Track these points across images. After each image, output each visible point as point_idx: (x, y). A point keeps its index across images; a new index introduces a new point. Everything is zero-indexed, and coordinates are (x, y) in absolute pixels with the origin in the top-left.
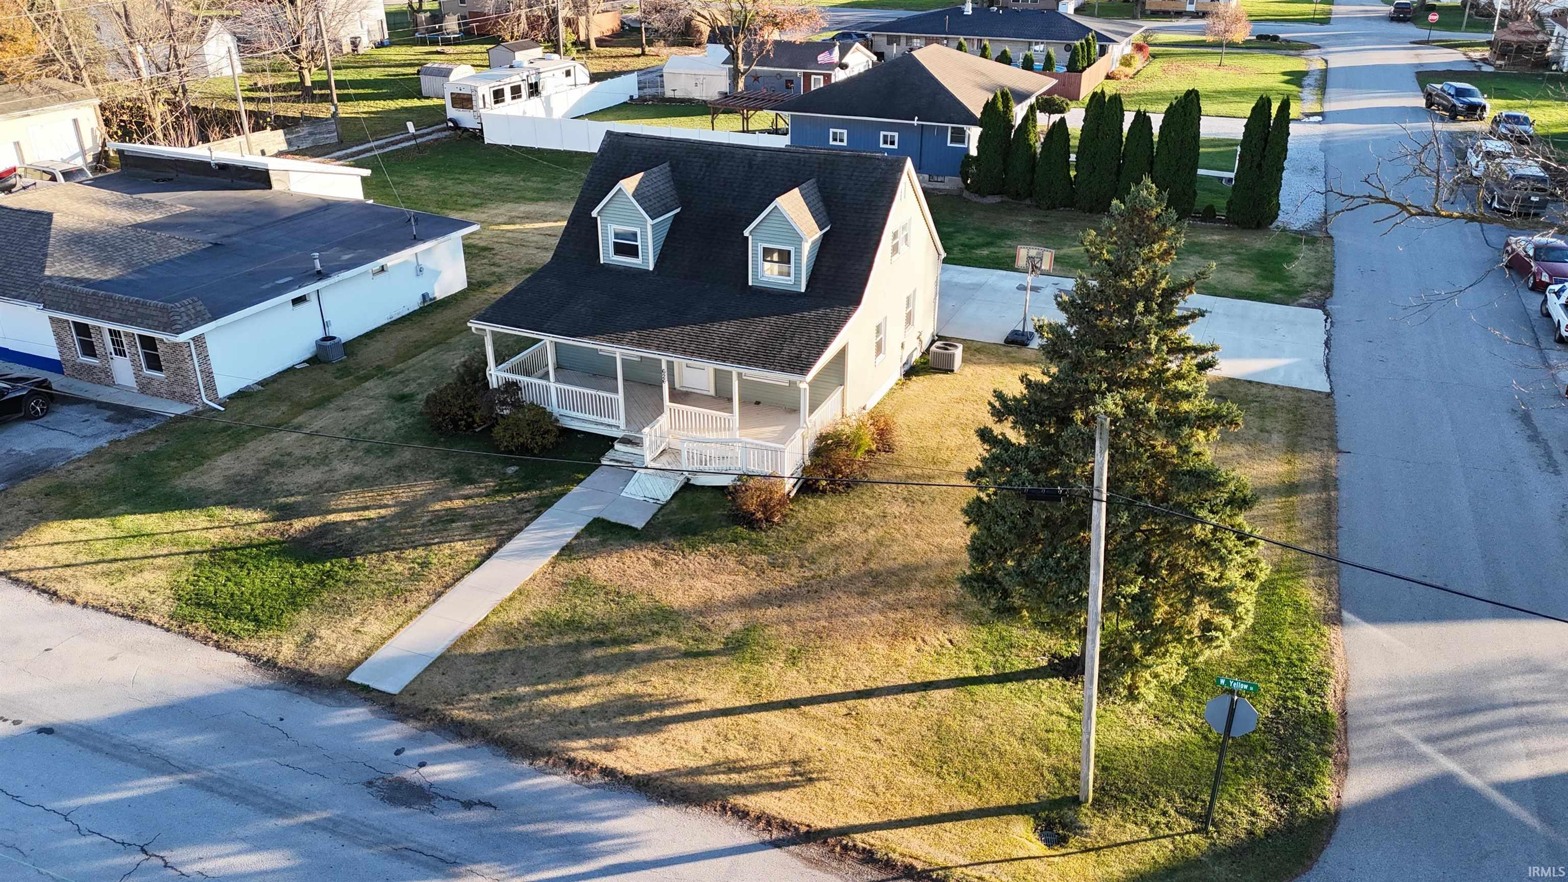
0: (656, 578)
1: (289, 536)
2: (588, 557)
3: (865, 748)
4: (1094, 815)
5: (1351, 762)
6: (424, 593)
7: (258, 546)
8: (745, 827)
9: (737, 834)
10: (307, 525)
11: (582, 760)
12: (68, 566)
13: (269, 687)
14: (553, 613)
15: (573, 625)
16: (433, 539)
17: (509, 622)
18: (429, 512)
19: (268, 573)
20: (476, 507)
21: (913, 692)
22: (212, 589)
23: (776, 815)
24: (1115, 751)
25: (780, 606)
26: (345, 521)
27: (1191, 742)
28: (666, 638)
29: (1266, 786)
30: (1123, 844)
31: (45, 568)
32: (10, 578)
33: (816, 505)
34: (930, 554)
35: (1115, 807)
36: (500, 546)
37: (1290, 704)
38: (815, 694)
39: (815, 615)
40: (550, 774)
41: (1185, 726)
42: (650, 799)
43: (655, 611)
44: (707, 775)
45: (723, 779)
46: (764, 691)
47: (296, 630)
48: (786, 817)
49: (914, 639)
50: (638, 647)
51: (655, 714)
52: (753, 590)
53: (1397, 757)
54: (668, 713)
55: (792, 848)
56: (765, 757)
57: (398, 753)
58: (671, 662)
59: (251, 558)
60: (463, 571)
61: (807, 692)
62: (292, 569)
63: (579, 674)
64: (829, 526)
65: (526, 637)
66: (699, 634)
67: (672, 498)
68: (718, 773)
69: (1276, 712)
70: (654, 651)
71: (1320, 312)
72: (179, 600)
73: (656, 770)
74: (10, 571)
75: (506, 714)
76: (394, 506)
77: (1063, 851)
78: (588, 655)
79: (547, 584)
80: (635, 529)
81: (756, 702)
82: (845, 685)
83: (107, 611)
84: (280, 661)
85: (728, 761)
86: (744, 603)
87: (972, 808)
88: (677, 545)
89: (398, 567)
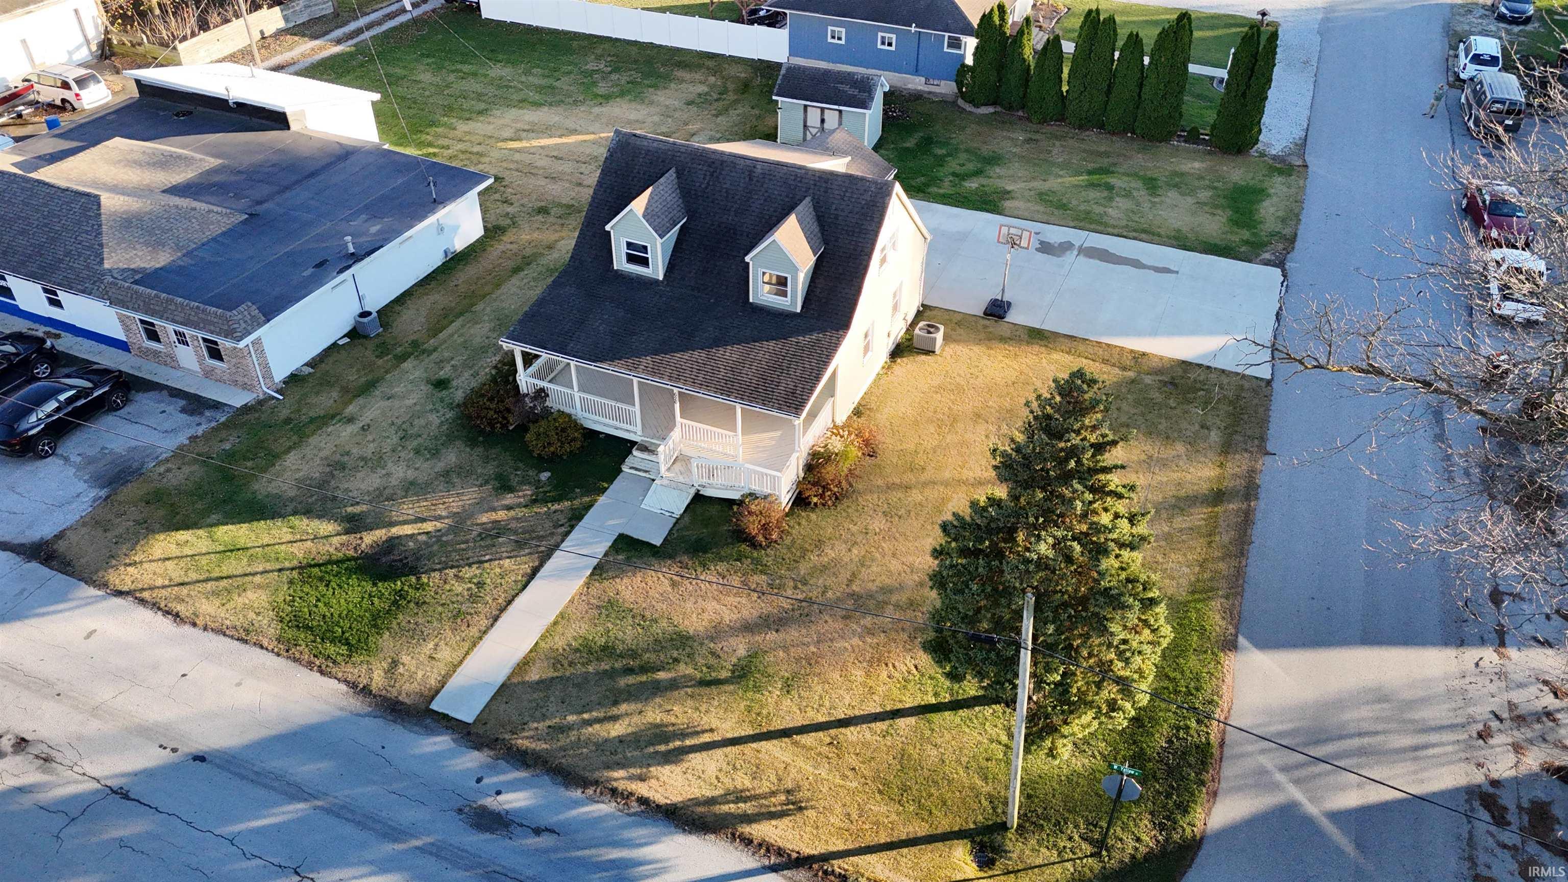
0: (674, 600)
1: (362, 552)
2: (616, 577)
3: (844, 777)
4: (1017, 840)
5: (1220, 791)
6: (483, 616)
7: (338, 562)
8: (750, 854)
9: (744, 859)
10: (375, 539)
11: (623, 790)
12: (182, 584)
13: (368, 715)
14: (591, 638)
15: (607, 650)
16: (485, 556)
17: (555, 647)
18: (477, 525)
19: (350, 593)
20: (517, 519)
21: (884, 720)
22: (306, 610)
23: (773, 842)
24: (1039, 780)
25: (777, 631)
26: (407, 535)
27: (1100, 771)
28: (684, 666)
29: (1152, 813)
30: (1036, 867)
31: (164, 587)
32: (136, 598)
33: (809, 521)
34: (903, 574)
35: (1034, 833)
36: (541, 565)
37: (1181, 734)
38: (805, 723)
39: (806, 640)
40: (598, 802)
41: (1096, 753)
42: (676, 826)
43: (675, 636)
44: (720, 804)
45: (731, 808)
46: (765, 720)
47: (381, 655)
48: (780, 844)
49: (887, 665)
50: (662, 675)
51: (678, 743)
52: (755, 614)
53: (1257, 786)
54: (688, 742)
55: (785, 872)
56: (765, 787)
57: (479, 780)
58: (689, 690)
59: (335, 576)
60: (513, 593)
61: (799, 721)
62: (369, 587)
63: (616, 703)
64: (819, 544)
65: (571, 664)
66: (712, 661)
67: (685, 511)
68: (728, 802)
69: (1170, 742)
70: (674, 680)
71: (1278, 271)
72: (281, 621)
73: (680, 799)
74: (135, 591)
75: (559, 744)
76: (448, 517)
77: (990, 873)
78: (624, 682)
79: (584, 607)
80: (655, 546)
81: (758, 731)
82: (829, 713)
83: (225, 635)
84: (374, 688)
85: (736, 791)
86: (748, 628)
87: (924, 834)
88: (690, 563)
89: (459, 588)
